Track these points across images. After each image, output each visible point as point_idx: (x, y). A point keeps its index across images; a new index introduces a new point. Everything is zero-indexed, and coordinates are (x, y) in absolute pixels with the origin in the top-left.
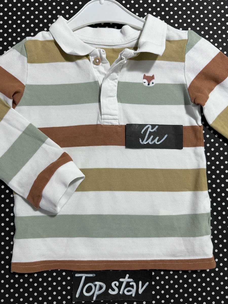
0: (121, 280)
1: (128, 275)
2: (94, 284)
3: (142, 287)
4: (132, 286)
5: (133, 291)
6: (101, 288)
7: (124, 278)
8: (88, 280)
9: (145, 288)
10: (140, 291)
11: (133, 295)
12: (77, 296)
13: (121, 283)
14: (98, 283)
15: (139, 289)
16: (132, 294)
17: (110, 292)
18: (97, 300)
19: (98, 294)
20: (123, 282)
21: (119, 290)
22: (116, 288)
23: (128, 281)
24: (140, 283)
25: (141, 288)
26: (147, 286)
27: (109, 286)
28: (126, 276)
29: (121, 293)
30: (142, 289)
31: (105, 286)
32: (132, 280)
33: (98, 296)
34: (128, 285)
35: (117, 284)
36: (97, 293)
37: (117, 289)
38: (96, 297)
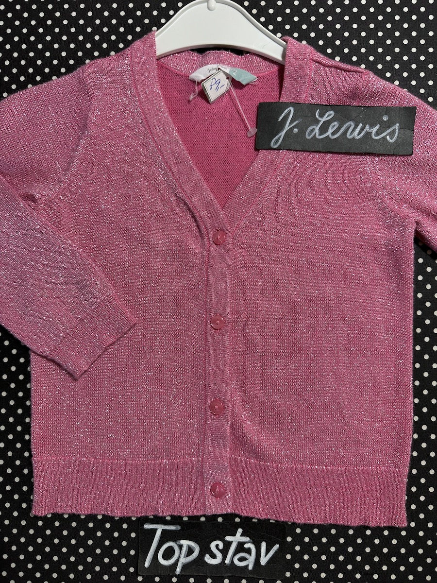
0: (228, 538)
1: (240, 531)
2: (178, 543)
3: (267, 552)
4: (249, 551)
5: (250, 560)
6: (190, 551)
7: (234, 535)
8: (166, 536)
9: (273, 555)
10: (264, 561)
11: (250, 568)
12: (147, 564)
13: (228, 545)
14: (185, 543)
15: (261, 557)
16: (248, 565)
17: (208, 559)
18: (183, 573)
19: (184, 562)
20: (230, 543)
21: (224, 557)
22: (219, 552)
23: (241, 540)
24: (264, 545)
25: (265, 554)
26: (276, 552)
27: (205, 549)
28: (238, 532)
29: (227, 561)
30: (267, 557)
31: (199, 548)
32: (248, 539)
33: (185, 567)
34: (240, 548)
35: (221, 546)
36: (183, 560)
37: (219, 556)
38: (181, 568)
